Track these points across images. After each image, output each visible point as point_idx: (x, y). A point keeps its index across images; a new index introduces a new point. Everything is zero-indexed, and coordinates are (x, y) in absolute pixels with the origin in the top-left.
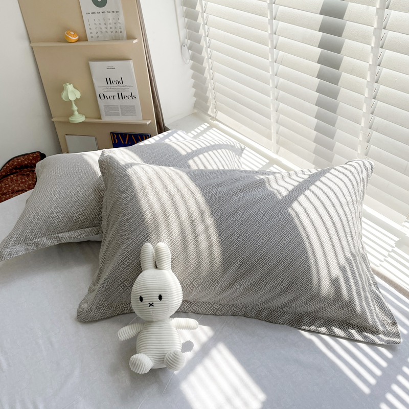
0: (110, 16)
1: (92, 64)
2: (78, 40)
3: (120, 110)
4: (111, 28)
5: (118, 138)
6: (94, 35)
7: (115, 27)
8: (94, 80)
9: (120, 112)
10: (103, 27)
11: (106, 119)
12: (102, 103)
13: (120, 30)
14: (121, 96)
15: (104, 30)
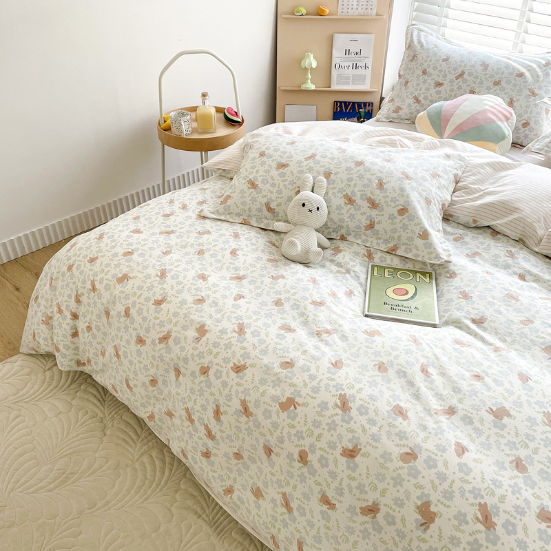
1: (336, 36)
3: (351, 79)
4: (362, 5)
5: (341, 106)
6: (346, 11)
7: (367, 5)
8: (333, 51)
9: (351, 81)
10: (355, 4)
11: (335, 87)
12: (335, 73)
13: (371, 7)
14: (355, 67)
15: (355, 6)
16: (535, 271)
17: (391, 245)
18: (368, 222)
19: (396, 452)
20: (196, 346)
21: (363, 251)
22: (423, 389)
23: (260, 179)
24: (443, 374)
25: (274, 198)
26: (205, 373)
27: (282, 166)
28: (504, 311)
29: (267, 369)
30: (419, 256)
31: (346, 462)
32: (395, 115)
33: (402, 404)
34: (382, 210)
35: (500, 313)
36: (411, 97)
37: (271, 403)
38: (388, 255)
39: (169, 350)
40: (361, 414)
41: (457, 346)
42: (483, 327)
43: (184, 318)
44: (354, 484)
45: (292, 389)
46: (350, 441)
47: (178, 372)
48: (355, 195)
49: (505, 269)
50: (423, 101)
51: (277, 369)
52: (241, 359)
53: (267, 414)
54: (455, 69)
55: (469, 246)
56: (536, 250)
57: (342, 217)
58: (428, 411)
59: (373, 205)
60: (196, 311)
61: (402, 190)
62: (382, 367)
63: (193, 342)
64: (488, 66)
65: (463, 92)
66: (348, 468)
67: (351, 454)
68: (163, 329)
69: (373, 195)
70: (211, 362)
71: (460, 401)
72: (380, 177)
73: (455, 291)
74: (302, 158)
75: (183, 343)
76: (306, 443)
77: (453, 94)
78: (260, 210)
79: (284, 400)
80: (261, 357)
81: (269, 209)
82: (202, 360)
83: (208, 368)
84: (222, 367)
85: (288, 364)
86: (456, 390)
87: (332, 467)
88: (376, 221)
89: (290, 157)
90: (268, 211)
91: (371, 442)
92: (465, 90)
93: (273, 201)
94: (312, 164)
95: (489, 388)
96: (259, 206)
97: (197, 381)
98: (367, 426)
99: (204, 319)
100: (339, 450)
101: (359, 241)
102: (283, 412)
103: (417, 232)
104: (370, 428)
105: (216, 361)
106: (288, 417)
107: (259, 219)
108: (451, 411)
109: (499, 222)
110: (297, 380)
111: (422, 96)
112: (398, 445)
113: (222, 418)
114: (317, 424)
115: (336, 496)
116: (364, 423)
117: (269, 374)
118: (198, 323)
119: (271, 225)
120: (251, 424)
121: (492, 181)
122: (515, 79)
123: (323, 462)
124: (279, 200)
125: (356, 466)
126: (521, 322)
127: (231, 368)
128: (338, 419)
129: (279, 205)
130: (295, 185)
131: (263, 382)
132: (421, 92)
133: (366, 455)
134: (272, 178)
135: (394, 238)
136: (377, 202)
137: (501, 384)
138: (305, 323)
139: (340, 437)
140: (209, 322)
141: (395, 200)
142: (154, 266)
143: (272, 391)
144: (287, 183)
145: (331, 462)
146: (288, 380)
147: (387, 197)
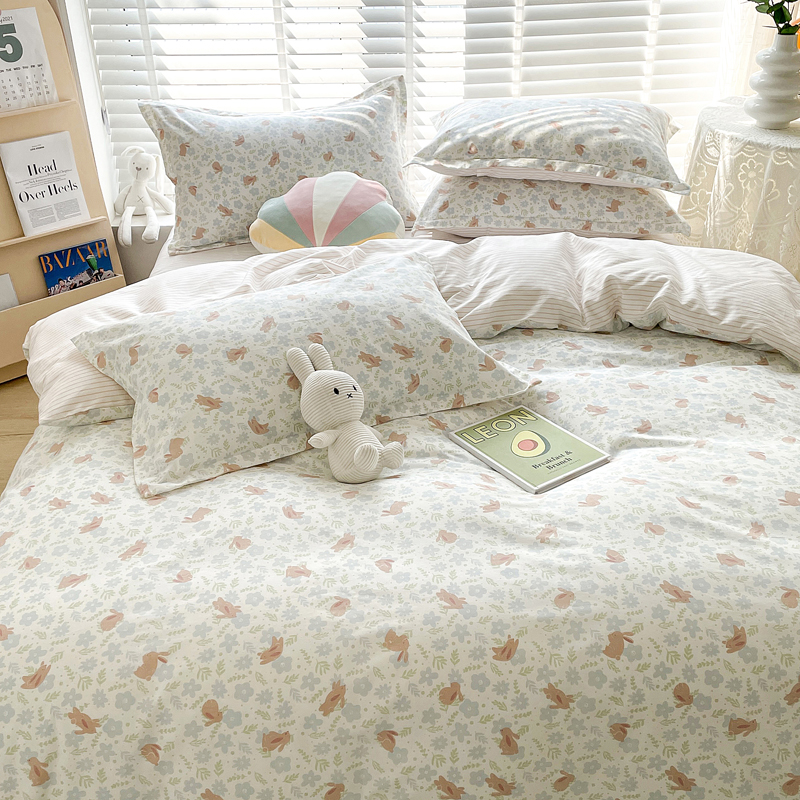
5: (53, 261)
16: (610, 351)
17: (452, 397)
18: (410, 380)
19: (775, 601)
20: (408, 668)
21: (427, 423)
22: (715, 523)
23: (216, 388)
24: (704, 497)
25: (258, 408)
26: (453, 698)
27: (236, 354)
28: (650, 404)
29: (547, 623)
30: (496, 394)
31: (740, 655)
32: (198, 242)
33: (722, 551)
34: (421, 355)
35: (651, 408)
36: (213, 209)
37: (592, 660)
38: (457, 412)
39: (354, 712)
40: (704, 590)
41: (670, 463)
42: (657, 431)
43: (345, 644)
44: (764, 675)
45: (605, 623)
46: (724, 628)
47: (387, 737)
48: (374, 350)
49: (583, 364)
50: (235, 210)
51: (561, 613)
52: (497, 636)
53: (597, 678)
54: (262, 152)
55: (519, 358)
56: (588, 329)
57: (371, 389)
58: (743, 540)
59: (406, 353)
60: (352, 621)
61: (424, 317)
62: (654, 528)
63: (397, 667)
64: (303, 137)
65: (290, 182)
66: (747, 661)
67: (737, 642)
68: (318, 687)
69: (398, 340)
70: (454, 674)
71: (751, 511)
72: (385, 312)
73: (579, 412)
74: (257, 330)
75: (377, 683)
76: (677, 674)
77: (277, 188)
78: (243, 438)
79: (607, 643)
80: (520, 613)
81: (259, 428)
82: (436, 682)
83: (455, 686)
84: (479, 667)
85: (564, 597)
86: (735, 504)
87: (727, 676)
88: (420, 373)
89: (236, 336)
90: (258, 432)
91: (745, 611)
92: (292, 179)
93: (260, 412)
94: (280, 333)
95: (753, 483)
96: (239, 432)
97: (442, 721)
98: (723, 598)
99: (382, 624)
100: (723, 649)
101: (408, 413)
102: (618, 659)
103: (477, 364)
104: (728, 599)
105: (460, 667)
106: (631, 660)
107: (247, 454)
108: (758, 527)
109: (530, 314)
110: (598, 606)
111: (232, 203)
112: (769, 595)
113: (520, 743)
114: (672, 639)
115: (750, 709)
116: (717, 597)
117: (555, 627)
118: (378, 635)
119: (272, 453)
120: (577, 713)
121: (471, 272)
122: (346, 145)
123: (713, 679)
124: (269, 407)
125: (754, 651)
126: (677, 405)
127: (494, 657)
128: (688, 614)
129: (271, 414)
130: (279, 374)
131: (556, 642)
132: (228, 198)
133: (754, 630)
134: (235, 379)
135: (452, 386)
136: (409, 347)
137: (755, 474)
138: (511, 538)
139: (710, 633)
140: (393, 623)
141: (426, 335)
142: (191, 609)
143: (580, 645)
144: (264, 375)
145: (723, 672)
146: (586, 615)
147: (415, 334)
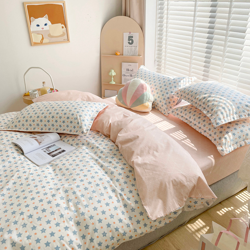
0: (133, 48)
1: (123, 63)
2: (120, 55)
6: (126, 54)
7: (134, 52)
8: (122, 69)
10: (130, 51)
11: (123, 83)
12: (123, 78)
13: (136, 52)
14: (131, 76)
15: (130, 52)
